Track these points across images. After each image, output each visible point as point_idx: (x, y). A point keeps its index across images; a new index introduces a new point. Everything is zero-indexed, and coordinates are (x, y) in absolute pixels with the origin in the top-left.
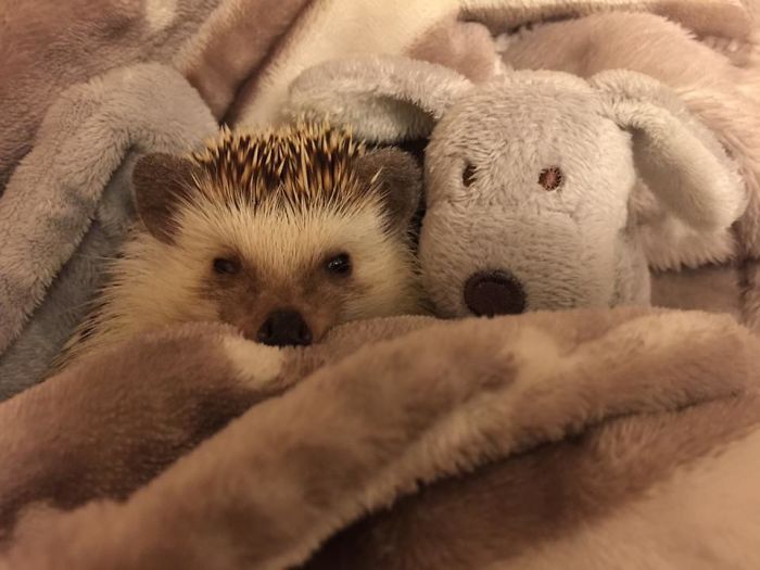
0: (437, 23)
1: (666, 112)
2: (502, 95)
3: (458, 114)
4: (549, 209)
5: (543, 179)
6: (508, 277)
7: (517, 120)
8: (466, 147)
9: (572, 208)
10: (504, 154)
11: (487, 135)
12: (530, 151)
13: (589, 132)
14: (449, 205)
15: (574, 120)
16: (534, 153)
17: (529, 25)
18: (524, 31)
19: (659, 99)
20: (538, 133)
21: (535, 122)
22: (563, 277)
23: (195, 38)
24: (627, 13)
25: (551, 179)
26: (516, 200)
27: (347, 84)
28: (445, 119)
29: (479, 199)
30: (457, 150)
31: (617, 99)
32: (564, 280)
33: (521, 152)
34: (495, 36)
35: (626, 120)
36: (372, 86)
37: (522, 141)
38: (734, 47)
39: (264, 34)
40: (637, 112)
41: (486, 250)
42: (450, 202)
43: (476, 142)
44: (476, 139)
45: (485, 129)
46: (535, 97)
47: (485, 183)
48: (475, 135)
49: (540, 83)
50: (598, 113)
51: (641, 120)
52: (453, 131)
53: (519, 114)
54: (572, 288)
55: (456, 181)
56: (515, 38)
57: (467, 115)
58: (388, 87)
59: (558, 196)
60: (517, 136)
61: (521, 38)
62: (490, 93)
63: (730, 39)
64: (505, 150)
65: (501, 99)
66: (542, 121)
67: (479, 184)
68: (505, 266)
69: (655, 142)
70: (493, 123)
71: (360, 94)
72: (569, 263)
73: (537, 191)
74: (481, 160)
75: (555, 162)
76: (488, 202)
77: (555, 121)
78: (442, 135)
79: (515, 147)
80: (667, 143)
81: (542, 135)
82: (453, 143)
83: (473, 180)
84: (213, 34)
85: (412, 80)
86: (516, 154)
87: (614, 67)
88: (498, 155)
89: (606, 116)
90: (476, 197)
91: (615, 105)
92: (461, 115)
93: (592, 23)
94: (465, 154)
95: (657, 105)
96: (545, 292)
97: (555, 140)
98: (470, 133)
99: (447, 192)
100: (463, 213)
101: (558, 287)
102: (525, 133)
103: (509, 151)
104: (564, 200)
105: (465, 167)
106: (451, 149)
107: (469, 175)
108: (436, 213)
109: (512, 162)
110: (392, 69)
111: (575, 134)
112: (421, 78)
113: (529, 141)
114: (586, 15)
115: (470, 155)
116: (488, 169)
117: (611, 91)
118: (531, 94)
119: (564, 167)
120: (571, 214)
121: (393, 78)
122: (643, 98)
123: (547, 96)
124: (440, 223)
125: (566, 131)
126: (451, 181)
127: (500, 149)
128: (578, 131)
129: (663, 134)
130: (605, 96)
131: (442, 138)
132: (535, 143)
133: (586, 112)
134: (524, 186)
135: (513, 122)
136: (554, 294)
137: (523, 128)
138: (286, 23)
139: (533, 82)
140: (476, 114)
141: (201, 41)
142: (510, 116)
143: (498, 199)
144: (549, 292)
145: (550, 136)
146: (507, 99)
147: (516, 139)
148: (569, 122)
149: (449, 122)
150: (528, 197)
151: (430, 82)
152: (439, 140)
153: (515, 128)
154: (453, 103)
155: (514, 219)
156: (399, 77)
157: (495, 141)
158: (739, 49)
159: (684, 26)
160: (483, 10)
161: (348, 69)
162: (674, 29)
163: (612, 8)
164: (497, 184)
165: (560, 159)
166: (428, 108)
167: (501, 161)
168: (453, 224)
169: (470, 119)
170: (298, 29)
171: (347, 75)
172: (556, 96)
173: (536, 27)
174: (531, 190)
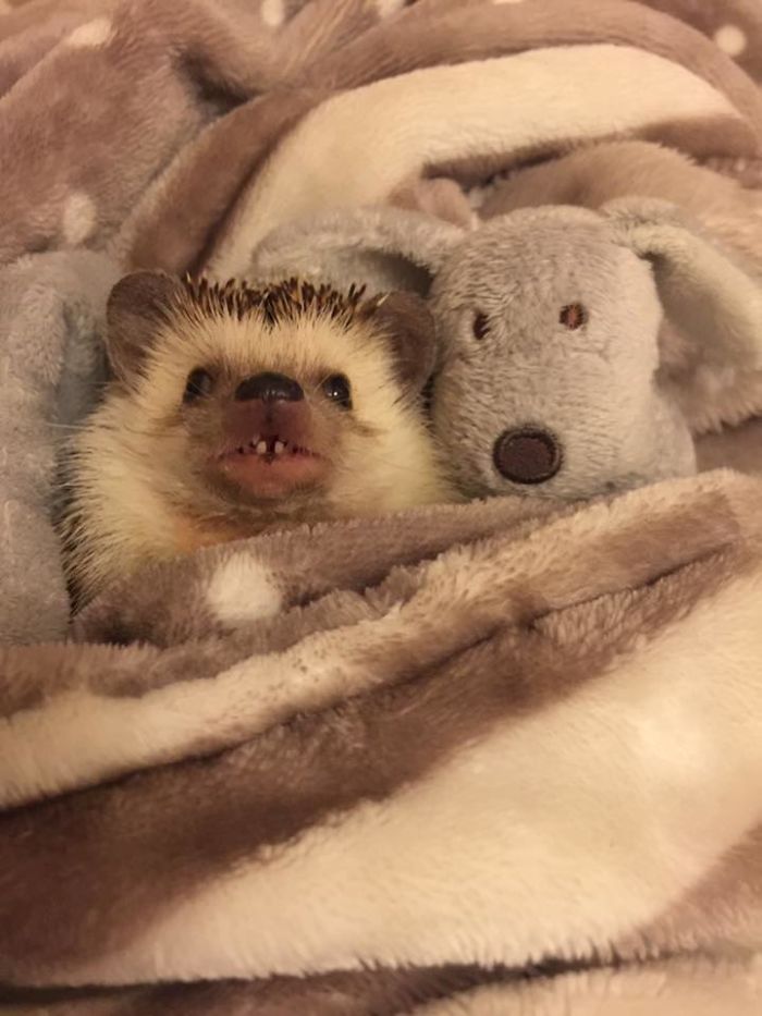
0: (400, 184)
1: (685, 233)
2: (506, 235)
3: (458, 262)
4: (576, 350)
5: (564, 317)
6: (541, 428)
7: (527, 258)
8: (474, 296)
9: (600, 346)
10: (518, 297)
11: (495, 279)
12: (546, 288)
13: (606, 262)
14: (462, 364)
15: (590, 250)
16: (550, 290)
17: (504, 172)
18: (498, 181)
19: (675, 219)
20: (552, 269)
21: (547, 258)
22: (601, 423)
23: (117, 239)
24: (614, 144)
25: (573, 316)
26: (539, 343)
27: (324, 239)
28: (444, 271)
29: (498, 350)
30: (463, 301)
31: (632, 224)
32: (603, 427)
33: (537, 291)
34: (466, 191)
35: (644, 246)
36: (355, 239)
37: (536, 279)
38: (741, 166)
39: (198, 223)
40: (655, 236)
41: (513, 402)
42: (463, 359)
43: (484, 288)
44: (484, 285)
45: (493, 272)
46: (543, 232)
47: (501, 331)
48: (482, 281)
49: (545, 218)
50: (613, 242)
51: (660, 244)
52: (456, 281)
53: (528, 252)
54: (611, 434)
55: (467, 335)
56: (490, 190)
57: (471, 261)
58: (374, 240)
59: (583, 334)
60: (530, 275)
61: (497, 189)
62: (491, 236)
63: (735, 157)
64: (519, 292)
65: (505, 239)
66: (554, 256)
67: (494, 333)
68: (537, 417)
69: (679, 267)
70: (500, 265)
71: (341, 250)
72: (604, 406)
73: (560, 332)
74: (492, 307)
75: (574, 299)
76: (507, 351)
77: (568, 255)
78: (443, 289)
79: (529, 287)
80: (692, 266)
81: (557, 271)
82: (458, 294)
83: (488, 330)
84: (139, 230)
85: (402, 231)
86: (532, 295)
87: (623, 194)
88: (511, 299)
89: (622, 244)
90: (493, 347)
91: (630, 232)
92: (461, 263)
93: (578, 160)
94: (473, 303)
95: (675, 226)
96: (583, 441)
97: (572, 274)
98: (476, 280)
99: (458, 349)
100: (480, 368)
101: (596, 435)
102: (537, 270)
103: (522, 292)
104: (591, 338)
105: (475, 318)
106: (456, 302)
107: (481, 326)
108: (449, 374)
109: (528, 304)
110: (377, 218)
111: (592, 266)
112: (412, 228)
113: (544, 278)
114: (567, 153)
115: (479, 303)
116: (502, 316)
117: (624, 218)
118: (537, 229)
119: (586, 300)
120: (601, 353)
121: (380, 229)
122: (658, 220)
123: (555, 229)
124: (454, 384)
125: (581, 263)
126: (461, 337)
127: (512, 292)
128: (593, 262)
129: (686, 257)
130: (618, 223)
131: (444, 292)
132: (551, 280)
133: (600, 241)
134: (545, 328)
135: (523, 260)
136: (594, 442)
137: (534, 266)
138: (222, 207)
139: (537, 218)
140: (479, 258)
141: (125, 241)
142: (518, 255)
143: (518, 346)
144: (588, 441)
145: (566, 271)
146: (512, 238)
147: (529, 279)
148: (584, 254)
149: (449, 274)
150: (550, 339)
151: (423, 231)
152: (441, 295)
153: (526, 267)
154: (449, 253)
155: (538, 364)
156: (386, 228)
157: (505, 284)
158: (748, 167)
159: (681, 151)
160: (448, 162)
161: (325, 222)
162: (670, 156)
163: (596, 141)
164: (515, 330)
165: (580, 293)
166: (422, 261)
167: (516, 305)
168: (471, 381)
169: (472, 265)
170: (239, 212)
171: (324, 229)
172: (565, 228)
173: (512, 175)
174: (553, 331)
